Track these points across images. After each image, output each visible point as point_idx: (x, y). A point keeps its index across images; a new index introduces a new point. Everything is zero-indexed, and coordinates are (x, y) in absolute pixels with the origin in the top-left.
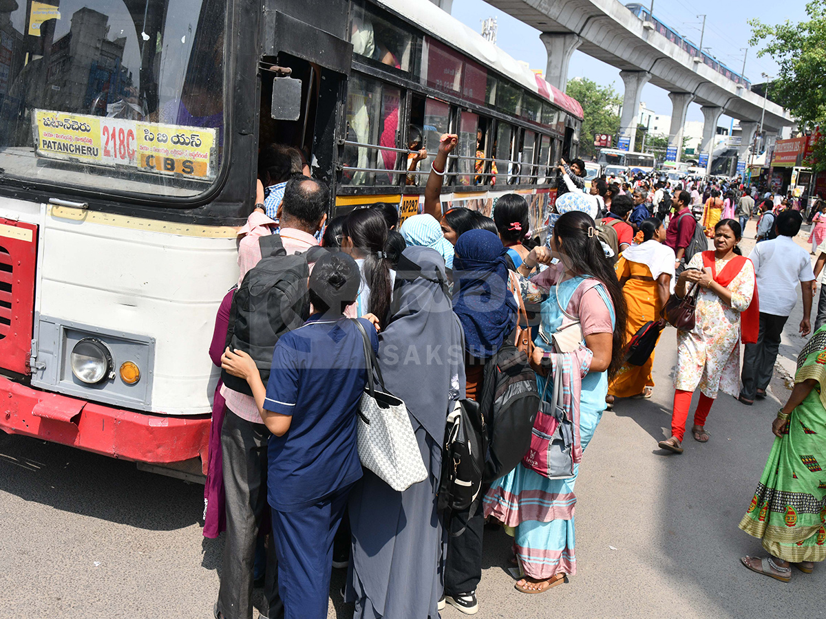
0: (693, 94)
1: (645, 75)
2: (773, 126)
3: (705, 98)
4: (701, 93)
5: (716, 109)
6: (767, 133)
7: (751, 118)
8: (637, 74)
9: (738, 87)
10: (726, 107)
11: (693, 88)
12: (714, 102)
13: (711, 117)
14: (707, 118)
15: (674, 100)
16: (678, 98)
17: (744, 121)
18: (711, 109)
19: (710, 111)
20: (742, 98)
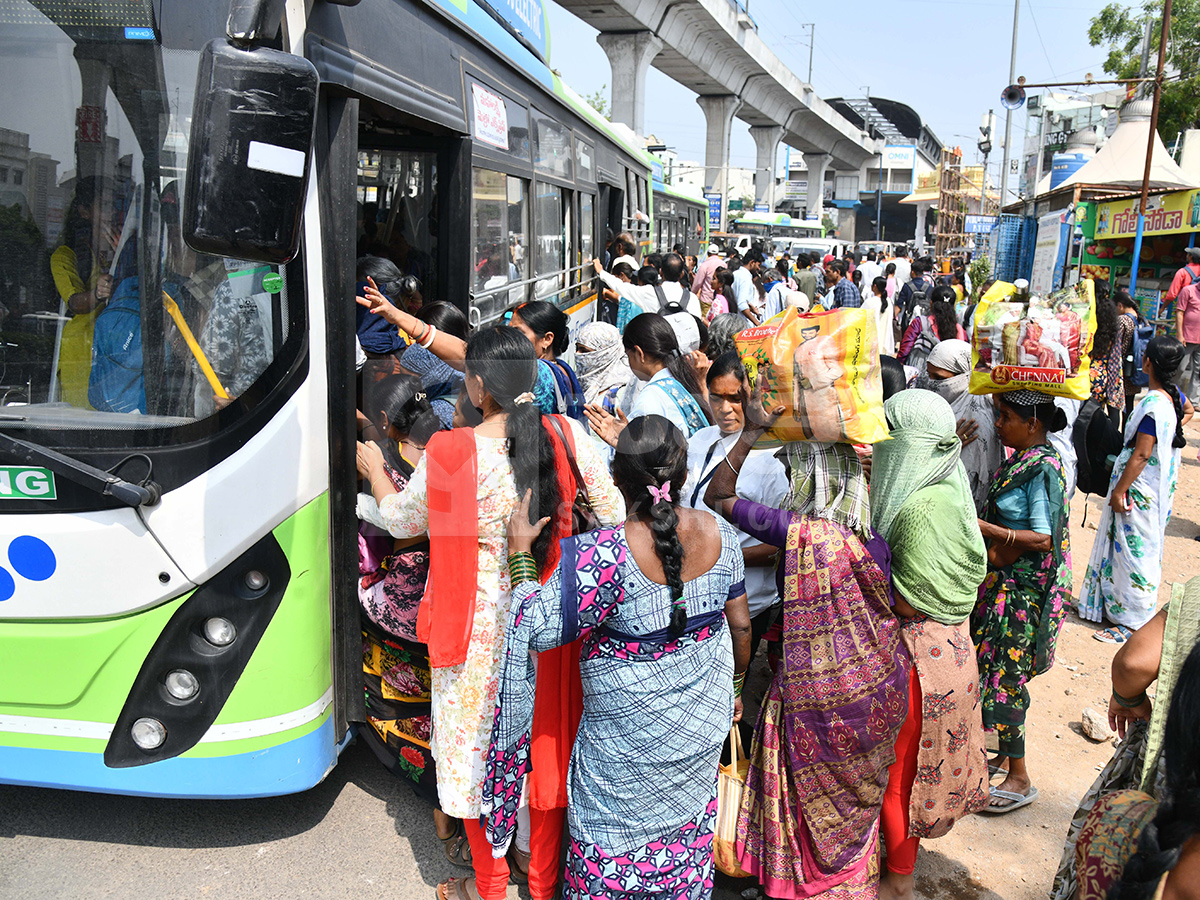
0: (739, 97)
1: (647, 40)
2: (847, 161)
3: (758, 107)
4: (752, 97)
5: (774, 130)
6: (837, 173)
7: (821, 146)
8: (632, 38)
9: (805, 89)
10: (787, 127)
11: (738, 85)
12: (770, 116)
13: (766, 144)
14: (759, 145)
15: (707, 110)
16: (714, 105)
17: (810, 153)
18: (765, 130)
19: (764, 133)
20: (812, 109)
